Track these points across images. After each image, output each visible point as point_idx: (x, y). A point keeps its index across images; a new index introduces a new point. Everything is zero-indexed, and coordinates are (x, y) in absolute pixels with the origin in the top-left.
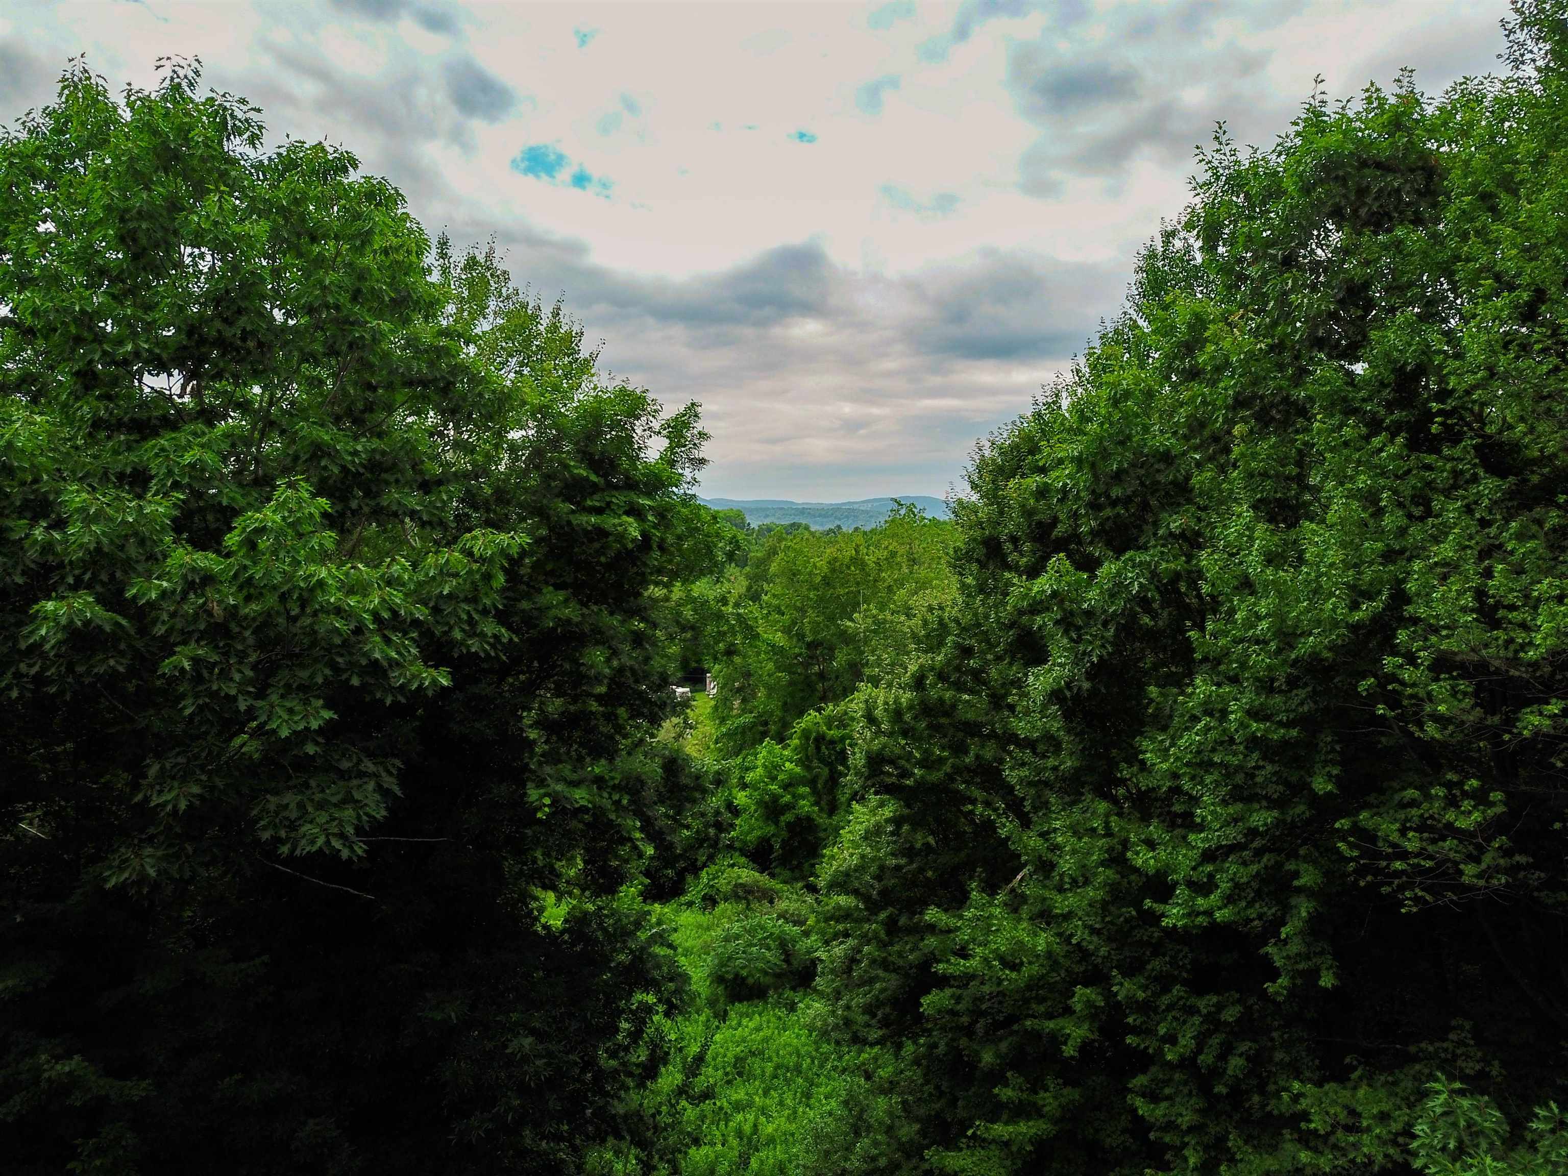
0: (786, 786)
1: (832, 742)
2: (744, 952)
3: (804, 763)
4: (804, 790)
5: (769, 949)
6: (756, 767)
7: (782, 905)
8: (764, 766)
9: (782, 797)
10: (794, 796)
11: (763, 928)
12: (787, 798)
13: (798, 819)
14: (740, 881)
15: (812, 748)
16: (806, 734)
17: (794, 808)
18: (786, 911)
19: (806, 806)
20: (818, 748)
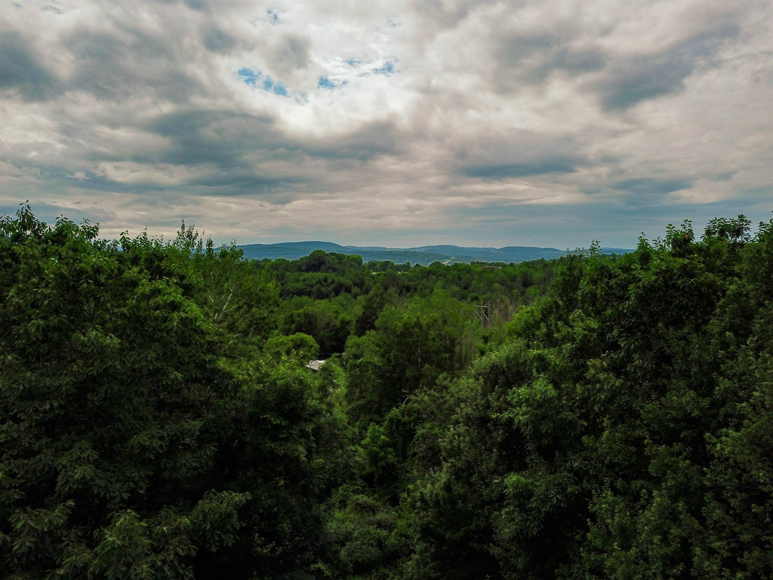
0: (381, 447)
1: (404, 423)
2: (360, 549)
3: (390, 434)
4: (390, 449)
5: (372, 546)
6: (366, 437)
7: (380, 516)
8: (371, 437)
9: (380, 453)
10: (385, 452)
11: (369, 533)
12: (382, 454)
13: (388, 464)
14: (359, 502)
15: (394, 427)
16: (391, 420)
17: (385, 458)
18: (381, 520)
19: (391, 458)
20: (397, 428)
